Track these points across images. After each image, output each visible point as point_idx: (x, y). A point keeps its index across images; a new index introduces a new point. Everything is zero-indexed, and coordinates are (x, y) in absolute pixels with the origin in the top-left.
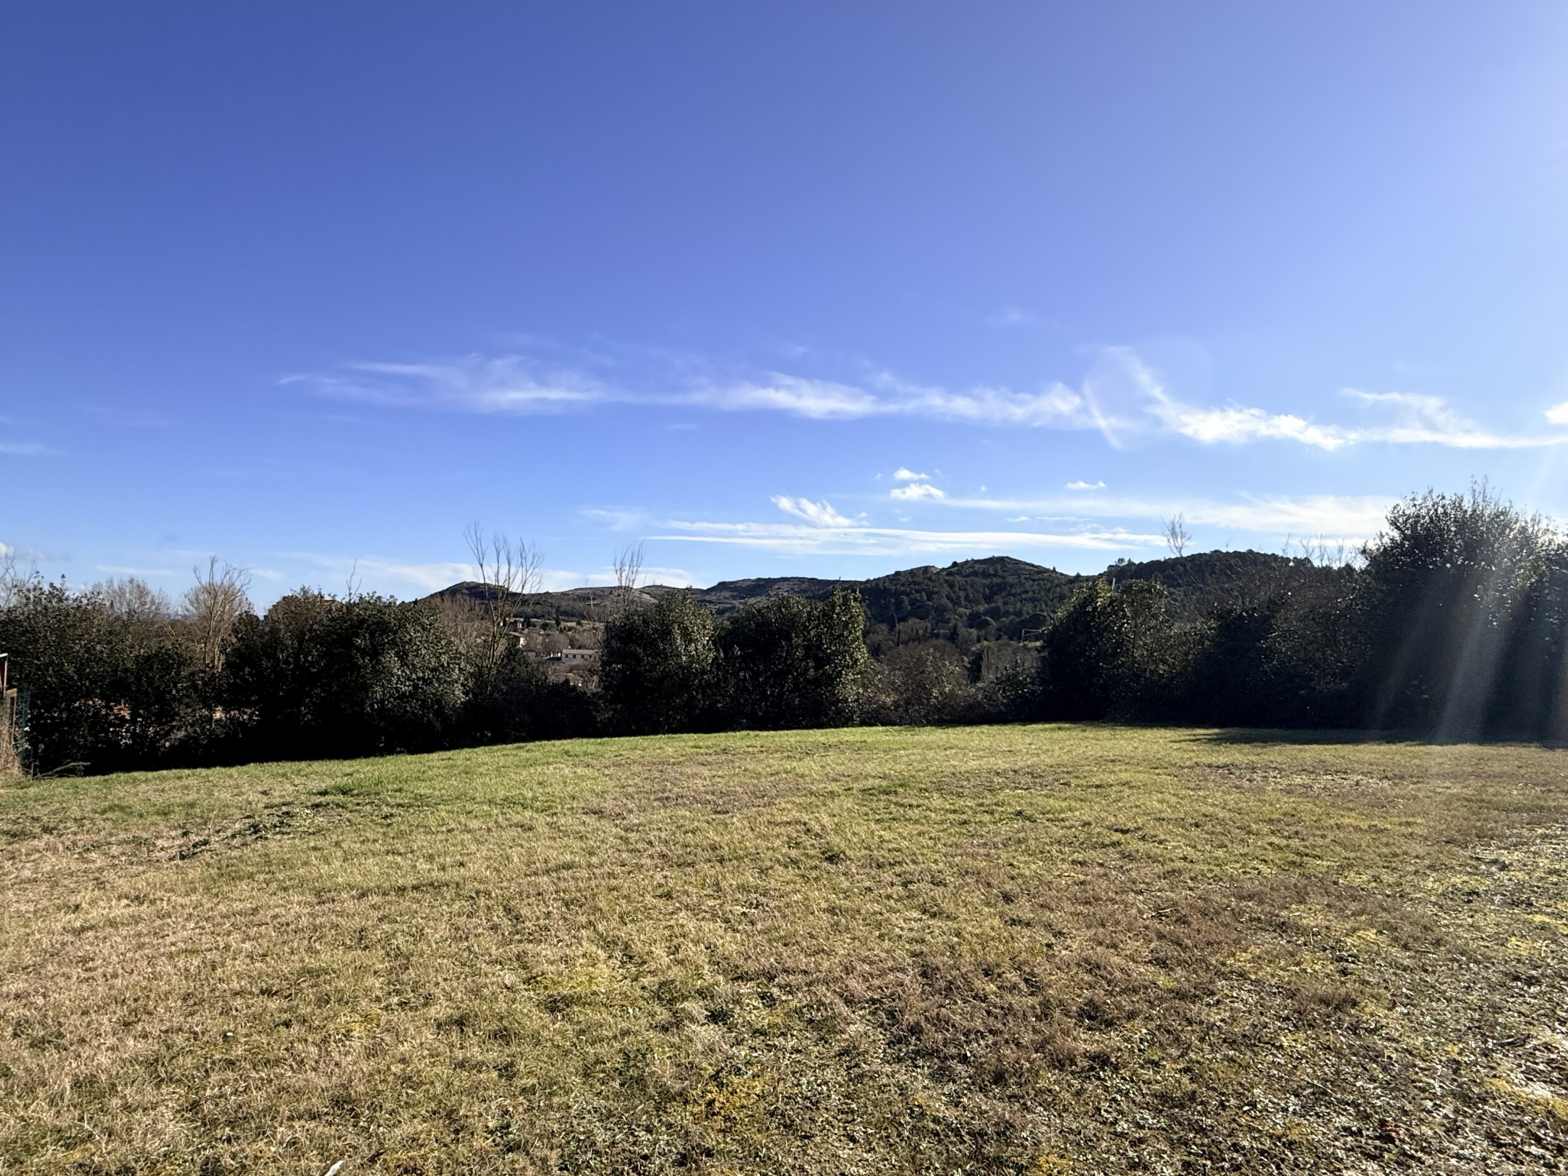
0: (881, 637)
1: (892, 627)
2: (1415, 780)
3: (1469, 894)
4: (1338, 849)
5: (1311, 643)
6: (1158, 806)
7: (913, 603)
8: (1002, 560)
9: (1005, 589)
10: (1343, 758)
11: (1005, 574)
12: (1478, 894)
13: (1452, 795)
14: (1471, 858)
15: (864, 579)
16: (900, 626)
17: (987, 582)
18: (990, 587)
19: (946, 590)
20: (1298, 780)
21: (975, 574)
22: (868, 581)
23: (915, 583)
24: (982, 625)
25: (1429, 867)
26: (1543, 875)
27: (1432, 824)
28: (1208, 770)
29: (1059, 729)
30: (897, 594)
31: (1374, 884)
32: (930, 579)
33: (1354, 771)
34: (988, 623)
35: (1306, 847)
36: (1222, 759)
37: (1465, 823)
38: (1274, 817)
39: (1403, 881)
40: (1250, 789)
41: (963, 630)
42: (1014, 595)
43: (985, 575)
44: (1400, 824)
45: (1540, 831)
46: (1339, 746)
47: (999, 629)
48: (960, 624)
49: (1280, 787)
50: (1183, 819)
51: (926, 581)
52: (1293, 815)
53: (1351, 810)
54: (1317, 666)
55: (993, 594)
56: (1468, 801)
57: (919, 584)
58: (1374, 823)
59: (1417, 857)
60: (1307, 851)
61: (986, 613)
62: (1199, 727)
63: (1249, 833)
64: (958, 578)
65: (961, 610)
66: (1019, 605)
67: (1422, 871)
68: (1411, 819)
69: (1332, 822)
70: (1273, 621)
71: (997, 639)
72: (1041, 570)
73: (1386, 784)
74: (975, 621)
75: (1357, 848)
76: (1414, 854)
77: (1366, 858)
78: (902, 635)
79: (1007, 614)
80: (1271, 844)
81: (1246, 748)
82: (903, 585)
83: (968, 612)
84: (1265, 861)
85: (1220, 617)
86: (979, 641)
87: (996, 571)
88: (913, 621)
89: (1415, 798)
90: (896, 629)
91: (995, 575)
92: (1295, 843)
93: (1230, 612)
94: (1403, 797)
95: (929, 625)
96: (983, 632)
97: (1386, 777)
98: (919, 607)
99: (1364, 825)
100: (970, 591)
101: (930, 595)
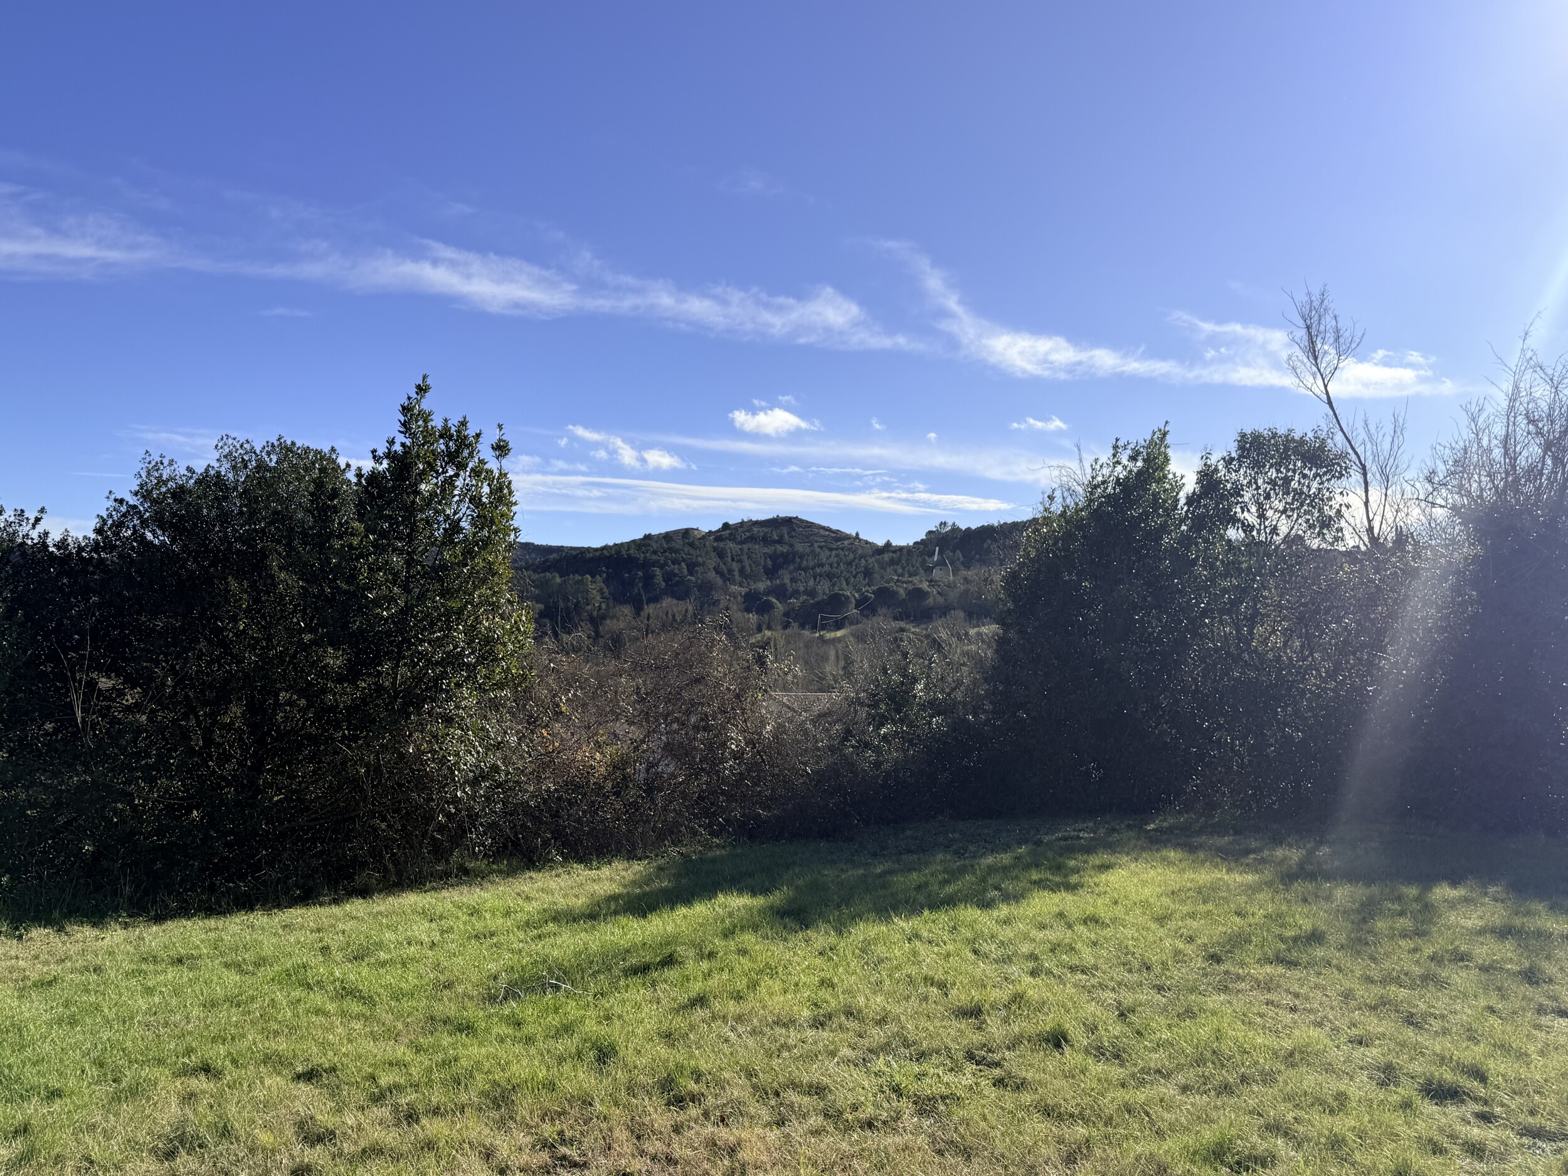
0: (622, 625)
1: (638, 610)
7: (668, 577)
8: (788, 522)
9: (793, 561)
11: (793, 541)
16: (649, 609)
17: (768, 550)
18: (773, 557)
19: (712, 561)
21: (752, 539)
22: (605, 548)
23: (671, 550)
24: (764, 608)
30: (646, 565)
32: (691, 545)
34: (771, 606)
41: (736, 615)
42: (805, 570)
43: (765, 540)
47: (786, 614)
48: (733, 608)
51: (686, 549)
55: (776, 567)
57: (677, 551)
61: (769, 592)
64: (731, 545)
65: (734, 588)
71: (785, 628)
74: (754, 603)
78: (652, 621)
82: (655, 552)
83: (744, 591)
86: (759, 630)
87: (781, 537)
88: (667, 602)
90: (644, 614)
91: (780, 541)
95: (690, 608)
96: (766, 617)
98: (677, 583)
100: (747, 563)
101: (692, 567)
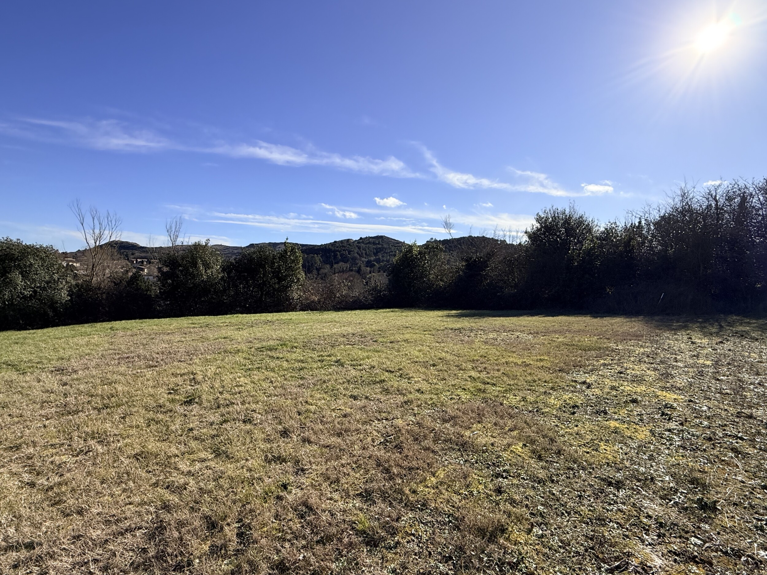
0: (326, 271)
1: (332, 266)
2: (543, 334)
3: (573, 407)
4: (505, 378)
5: (503, 272)
6: (417, 353)
7: (341, 255)
8: (382, 237)
9: (383, 250)
10: (512, 324)
11: (383, 243)
12: (577, 406)
13: (561, 342)
14: (572, 381)
15: (320, 244)
16: (335, 266)
17: (375, 247)
18: (376, 249)
19: (356, 250)
20: (491, 336)
21: (369, 243)
22: (322, 245)
23: (343, 246)
24: (372, 266)
25: (552, 388)
26: (609, 391)
27: (552, 359)
28: (450, 331)
29: (392, 311)
30: (335, 251)
31: (522, 403)
32: (349, 245)
33: (517, 331)
34: (375, 265)
35: (488, 378)
36: (458, 326)
37: (567, 358)
38: (475, 358)
39: (538, 400)
40: (468, 342)
41: (363, 268)
42: (387, 253)
43: (374, 243)
44: (537, 361)
45: (602, 361)
46: (511, 318)
47: (379, 268)
48: (362, 266)
49: (482, 340)
50: (427, 362)
51: (348, 246)
52: (485, 357)
53: (514, 352)
54: (505, 283)
55: (377, 252)
56: (567, 345)
57: (345, 247)
58: (524, 360)
59: (545, 382)
60: (489, 381)
61: (374, 261)
62: (454, 310)
63: (460, 369)
64: (363, 245)
65: (363, 259)
66: (388, 257)
67: (548, 392)
68: (542, 357)
69: (504, 360)
70: (488, 263)
71: (379, 272)
72: (398, 242)
73: (530, 337)
74: (369, 264)
75: (515, 377)
76: (544, 380)
77: (520, 384)
78: (336, 270)
79: (383, 261)
80: (470, 377)
81: (472, 320)
82: (337, 247)
83: (366, 260)
84: (465, 389)
85: (466, 261)
86: (370, 273)
87: (379, 242)
88: (341, 264)
89: (544, 344)
90: (334, 267)
91: (379, 244)
92: (483, 375)
93: (471, 258)
94: (538, 344)
95: (348, 266)
96: (372, 269)
97: (531, 333)
98: (344, 257)
99: (519, 362)
100: (367, 251)
101: (349, 252)
